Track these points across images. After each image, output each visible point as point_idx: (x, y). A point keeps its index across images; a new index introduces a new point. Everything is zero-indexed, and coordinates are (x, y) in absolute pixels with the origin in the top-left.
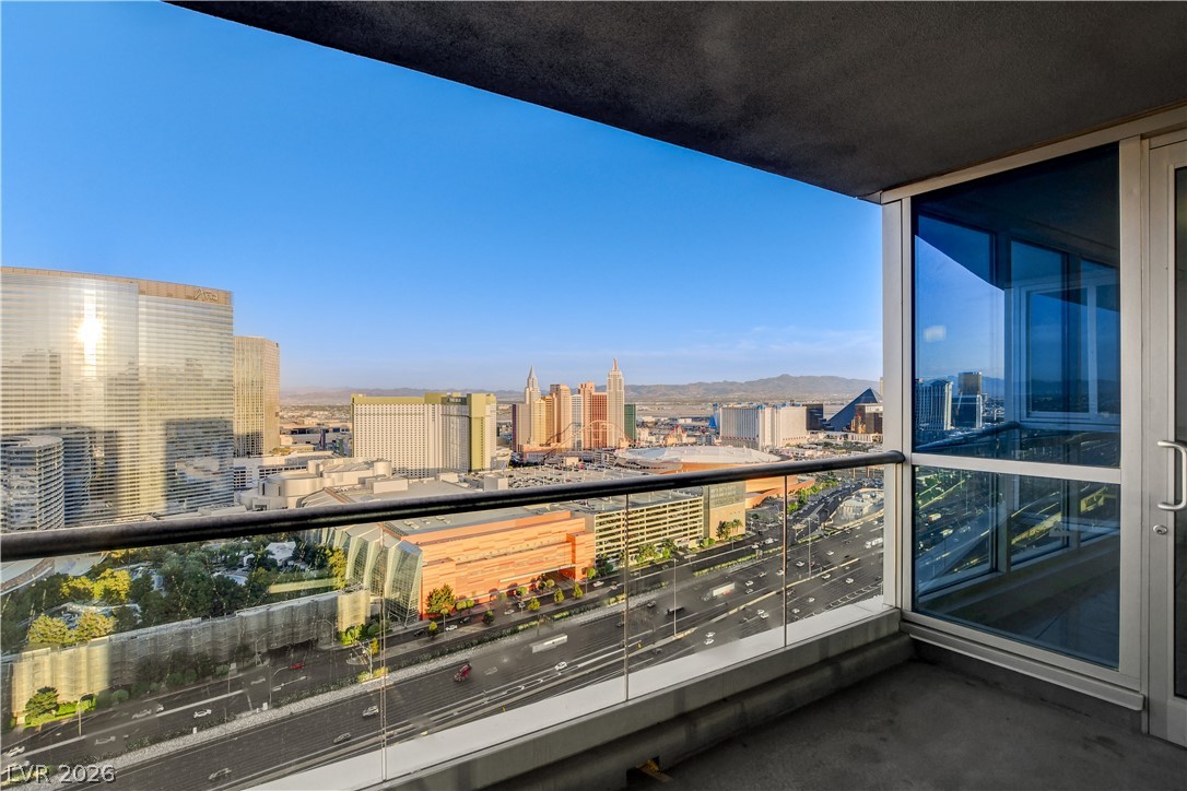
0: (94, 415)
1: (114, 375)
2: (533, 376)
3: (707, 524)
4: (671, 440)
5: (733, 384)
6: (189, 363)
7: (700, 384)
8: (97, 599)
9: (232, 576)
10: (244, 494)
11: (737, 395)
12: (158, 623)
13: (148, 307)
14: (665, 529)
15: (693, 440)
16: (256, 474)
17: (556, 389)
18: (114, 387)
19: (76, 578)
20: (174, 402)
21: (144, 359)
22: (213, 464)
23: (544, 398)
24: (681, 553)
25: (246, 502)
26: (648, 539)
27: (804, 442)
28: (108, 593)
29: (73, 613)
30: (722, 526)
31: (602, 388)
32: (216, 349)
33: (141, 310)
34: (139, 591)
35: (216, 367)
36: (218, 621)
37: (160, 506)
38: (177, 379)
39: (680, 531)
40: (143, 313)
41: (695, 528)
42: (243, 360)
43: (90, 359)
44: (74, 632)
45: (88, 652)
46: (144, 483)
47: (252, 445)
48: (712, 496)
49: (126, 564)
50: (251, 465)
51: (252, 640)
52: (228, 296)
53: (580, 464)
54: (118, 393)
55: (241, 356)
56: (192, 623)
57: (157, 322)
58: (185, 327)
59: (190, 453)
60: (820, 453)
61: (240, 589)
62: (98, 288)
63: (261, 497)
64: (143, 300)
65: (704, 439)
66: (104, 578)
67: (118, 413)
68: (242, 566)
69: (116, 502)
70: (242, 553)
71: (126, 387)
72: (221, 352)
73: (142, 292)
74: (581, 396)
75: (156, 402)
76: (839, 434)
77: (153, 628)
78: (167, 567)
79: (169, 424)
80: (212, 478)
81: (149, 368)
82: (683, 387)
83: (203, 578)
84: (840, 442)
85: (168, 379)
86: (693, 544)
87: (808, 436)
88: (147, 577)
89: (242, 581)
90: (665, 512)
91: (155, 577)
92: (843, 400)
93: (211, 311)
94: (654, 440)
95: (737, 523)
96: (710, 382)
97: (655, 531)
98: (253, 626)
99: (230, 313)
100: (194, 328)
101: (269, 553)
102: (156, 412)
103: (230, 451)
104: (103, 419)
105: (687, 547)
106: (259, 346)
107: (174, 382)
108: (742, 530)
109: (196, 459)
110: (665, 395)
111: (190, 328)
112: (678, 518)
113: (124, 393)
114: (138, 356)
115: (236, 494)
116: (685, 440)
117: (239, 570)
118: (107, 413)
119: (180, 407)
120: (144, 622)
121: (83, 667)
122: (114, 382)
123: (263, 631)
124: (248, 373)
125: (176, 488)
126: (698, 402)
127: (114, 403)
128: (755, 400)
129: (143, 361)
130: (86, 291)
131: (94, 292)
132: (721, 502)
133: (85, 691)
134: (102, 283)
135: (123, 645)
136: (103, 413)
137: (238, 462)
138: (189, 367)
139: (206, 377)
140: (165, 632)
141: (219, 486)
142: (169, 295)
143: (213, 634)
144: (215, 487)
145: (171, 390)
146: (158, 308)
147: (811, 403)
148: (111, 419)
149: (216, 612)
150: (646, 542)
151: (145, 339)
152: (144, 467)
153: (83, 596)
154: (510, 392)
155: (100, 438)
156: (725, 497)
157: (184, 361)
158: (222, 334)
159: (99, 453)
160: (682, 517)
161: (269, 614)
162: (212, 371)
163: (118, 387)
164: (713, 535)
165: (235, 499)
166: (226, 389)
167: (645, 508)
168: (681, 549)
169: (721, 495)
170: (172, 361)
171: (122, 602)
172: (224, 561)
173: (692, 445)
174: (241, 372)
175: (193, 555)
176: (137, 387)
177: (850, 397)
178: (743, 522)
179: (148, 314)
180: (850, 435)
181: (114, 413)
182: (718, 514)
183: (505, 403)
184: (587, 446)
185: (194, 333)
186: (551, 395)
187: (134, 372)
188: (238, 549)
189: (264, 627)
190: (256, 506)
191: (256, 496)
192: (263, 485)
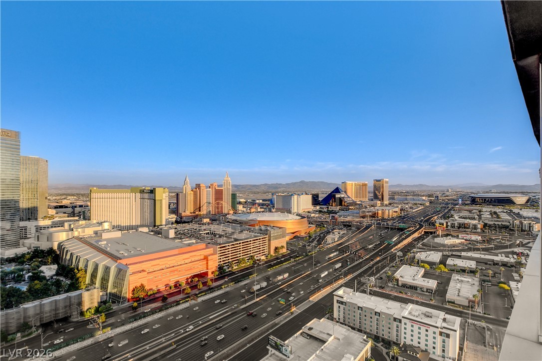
2: (187, 180)
3: (269, 248)
4: (253, 210)
5: (280, 184)
7: (266, 185)
9: (18, 286)
10: (26, 241)
11: (282, 189)
14: (250, 251)
15: (263, 210)
16: (33, 230)
17: (198, 186)
22: (7, 225)
23: (192, 190)
24: (258, 262)
25: (28, 245)
26: (242, 256)
27: (311, 210)
30: (276, 248)
31: (221, 186)
32: (10, 162)
35: (9, 172)
36: (10, 310)
39: (257, 252)
41: (264, 250)
42: (26, 169)
47: (31, 214)
48: (272, 235)
50: (31, 225)
51: (31, 320)
52: (17, 134)
53: (210, 222)
55: (25, 167)
60: (317, 215)
61: (23, 293)
63: (36, 242)
65: (268, 209)
68: (24, 281)
70: (24, 272)
72: (12, 164)
74: (210, 189)
76: (325, 206)
80: (6, 233)
82: (258, 186)
84: (325, 210)
86: (263, 258)
87: (313, 208)
89: (24, 288)
90: (251, 244)
92: (326, 192)
93: (7, 141)
94: (245, 210)
95: (283, 247)
96: (270, 183)
97: (246, 252)
98: (31, 312)
99: (18, 143)
101: (41, 272)
103: (17, 218)
105: (260, 259)
106: (36, 162)
108: (284, 251)
110: (250, 189)
112: (257, 246)
115: (21, 241)
116: (259, 210)
117: (23, 283)
123: (38, 314)
124: (29, 176)
126: (265, 193)
128: (290, 192)
132: (276, 238)
137: (23, 224)
141: (11, 237)
143: (7, 318)
144: (8, 238)
147: (313, 193)
149: (9, 306)
150: (242, 257)
154: (175, 187)
156: (277, 235)
158: (13, 154)
160: (258, 245)
161: (41, 305)
162: (7, 174)
164: (272, 253)
165: (21, 244)
166: (16, 184)
167: (241, 242)
168: (258, 260)
169: (276, 234)
172: (13, 278)
173: (262, 212)
174: (25, 175)
177: (330, 191)
178: (285, 246)
180: (330, 207)
182: (275, 243)
183: (172, 192)
184: (214, 213)
186: (196, 189)
188: (22, 270)
189: (38, 312)
190: (34, 247)
191: (34, 242)
192: (38, 236)
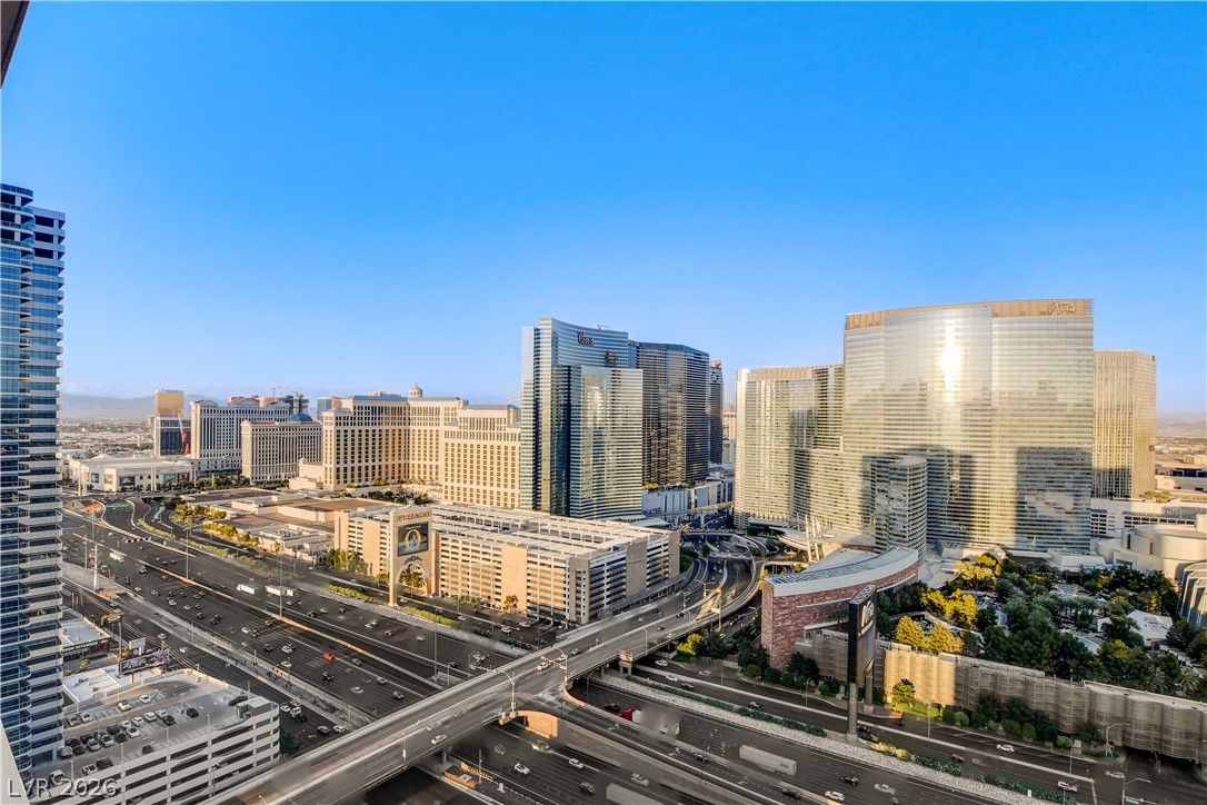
0: (952, 439)
1: (970, 401)
6: (1042, 386)
8: (948, 615)
9: (1081, 637)
10: (1103, 543)
12: (1000, 661)
13: (1001, 329)
16: (1120, 522)
18: (969, 413)
19: (933, 590)
20: (1026, 429)
21: (997, 384)
22: (1067, 502)
25: (1107, 554)
28: (956, 614)
29: (930, 623)
32: (1074, 368)
33: (996, 333)
34: (984, 621)
35: (1072, 390)
36: (1063, 684)
37: (1009, 539)
38: (1029, 404)
40: (996, 336)
42: (1107, 380)
43: (949, 386)
44: (928, 639)
45: (939, 664)
46: (994, 512)
47: (1117, 483)
49: (974, 588)
50: (1114, 509)
51: (1103, 724)
52: (1087, 305)
54: (973, 418)
55: (1104, 376)
56: (1035, 675)
57: (1010, 344)
58: (1039, 347)
59: (1041, 486)
61: (1090, 657)
62: (957, 317)
63: (1124, 551)
64: (996, 323)
66: (955, 599)
67: (972, 439)
68: (1095, 631)
69: (969, 526)
70: (1096, 612)
71: (980, 412)
72: (1078, 372)
73: (995, 315)
75: (1007, 429)
77: (995, 664)
78: (1011, 604)
79: (1021, 451)
80: (1064, 517)
81: (1001, 393)
83: (1049, 629)
85: (1020, 404)
88: (991, 610)
89: (1094, 647)
91: (998, 613)
93: (1068, 325)
98: (1104, 708)
99: (1089, 325)
100: (1048, 347)
101: (1132, 623)
102: (1007, 439)
103: (1086, 490)
104: (959, 443)
106: (1129, 362)
107: (1025, 407)
109: (1048, 494)
111: (1044, 347)
113: (978, 418)
114: (991, 381)
115: (1093, 541)
117: (1091, 634)
118: (963, 438)
119: (1032, 434)
120: (986, 654)
121: (934, 675)
122: (969, 408)
123: (1118, 719)
124: (1112, 395)
125: (1027, 522)
127: (969, 428)
129: (995, 386)
130: (948, 322)
131: (953, 321)
133: (934, 698)
134: (959, 312)
135: (967, 670)
136: (959, 438)
137: (1097, 503)
138: (1043, 391)
139: (1060, 401)
140: (1005, 673)
141: (1073, 528)
142: (1022, 314)
143: (1057, 697)
144: (1068, 529)
145: (1023, 415)
146: (1010, 329)
148: (966, 444)
149: (1062, 672)
151: (997, 363)
152: (994, 495)
153: (937, 610)
155: (956, 461)
157: (1037, 384)
158: (1079, 350)
159: (955, 477)
161: (1127, 703)
162: (1068, 395)
163: (973, 413)
165: (1092, 547)
166: (1085, 414)
170: (1025, 384)
171: (968, 627)
172: (1074, 618)
174: (1104, 394)
175: (1040, 598)
176: (988, 413)
179: (1001, 337)
181: (969, 439)
185: (1048, 352)
187: (987, 397)
188: (1092, 606)
189: (1120, 715)
190: (1118, 561)
191: (1118, 548)
192: (1129, 536)
